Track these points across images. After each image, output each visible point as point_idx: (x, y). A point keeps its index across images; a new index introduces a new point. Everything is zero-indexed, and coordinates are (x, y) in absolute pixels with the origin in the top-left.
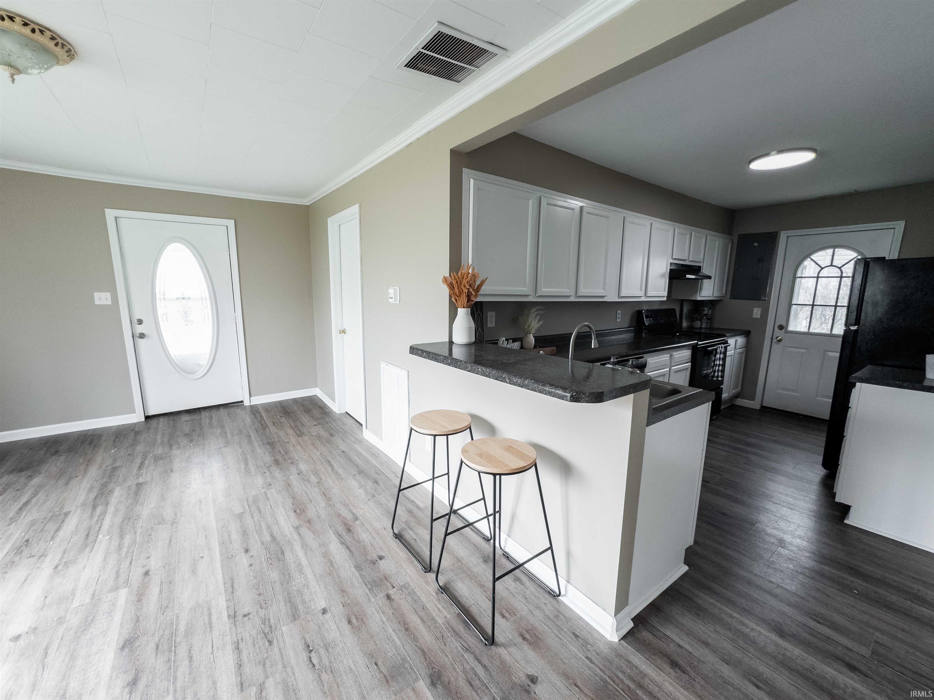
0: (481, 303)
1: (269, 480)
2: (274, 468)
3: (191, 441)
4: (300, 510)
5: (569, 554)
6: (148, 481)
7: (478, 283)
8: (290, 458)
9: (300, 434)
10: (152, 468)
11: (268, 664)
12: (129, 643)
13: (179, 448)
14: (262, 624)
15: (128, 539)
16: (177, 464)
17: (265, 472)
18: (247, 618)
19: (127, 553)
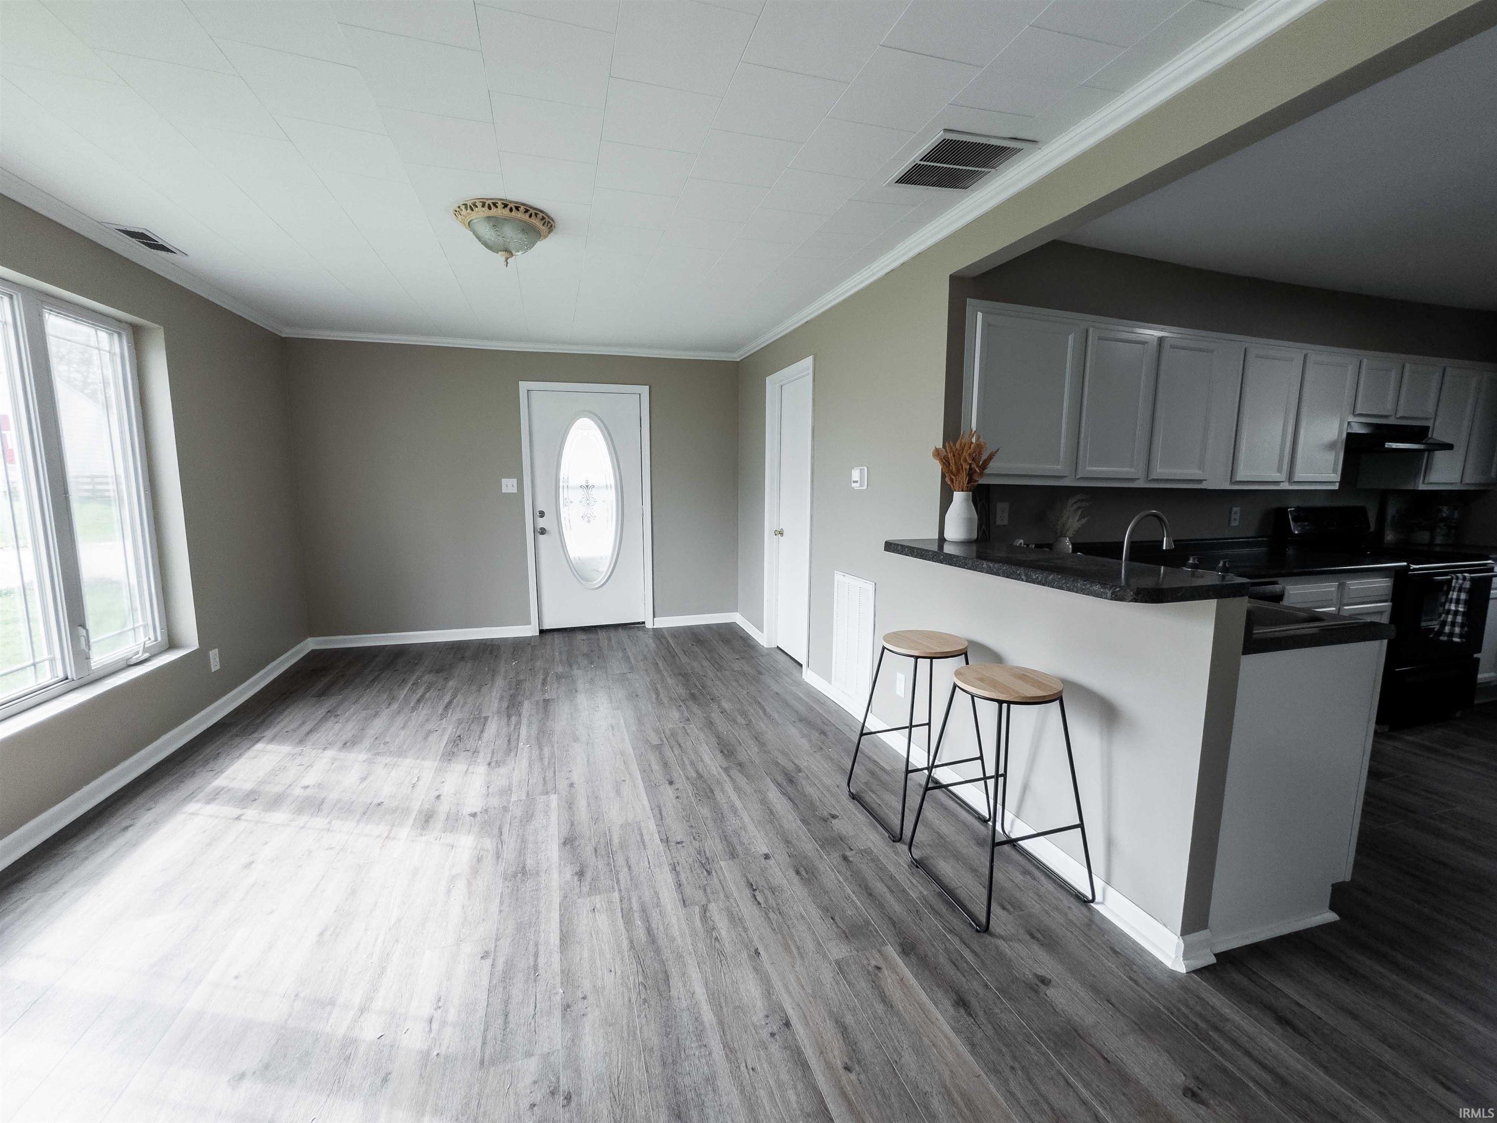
0: (988, 487)
1: (686, 714)
2: (690, 703)
3: (592, 663)
4: (727, 751)
5: (1110, 843)
6: (554, 699)
7: (984, 457)
8: (708, 693)
9: (720, 668)
10: (555, 686)
11: (709, 891)
12: (569, 842)
13: (579, 668)
14: (698, 854)
15: (546, 751)
16: (580, 685)
17: (680, 706)
18: (680, 845)
19: (549, 763)
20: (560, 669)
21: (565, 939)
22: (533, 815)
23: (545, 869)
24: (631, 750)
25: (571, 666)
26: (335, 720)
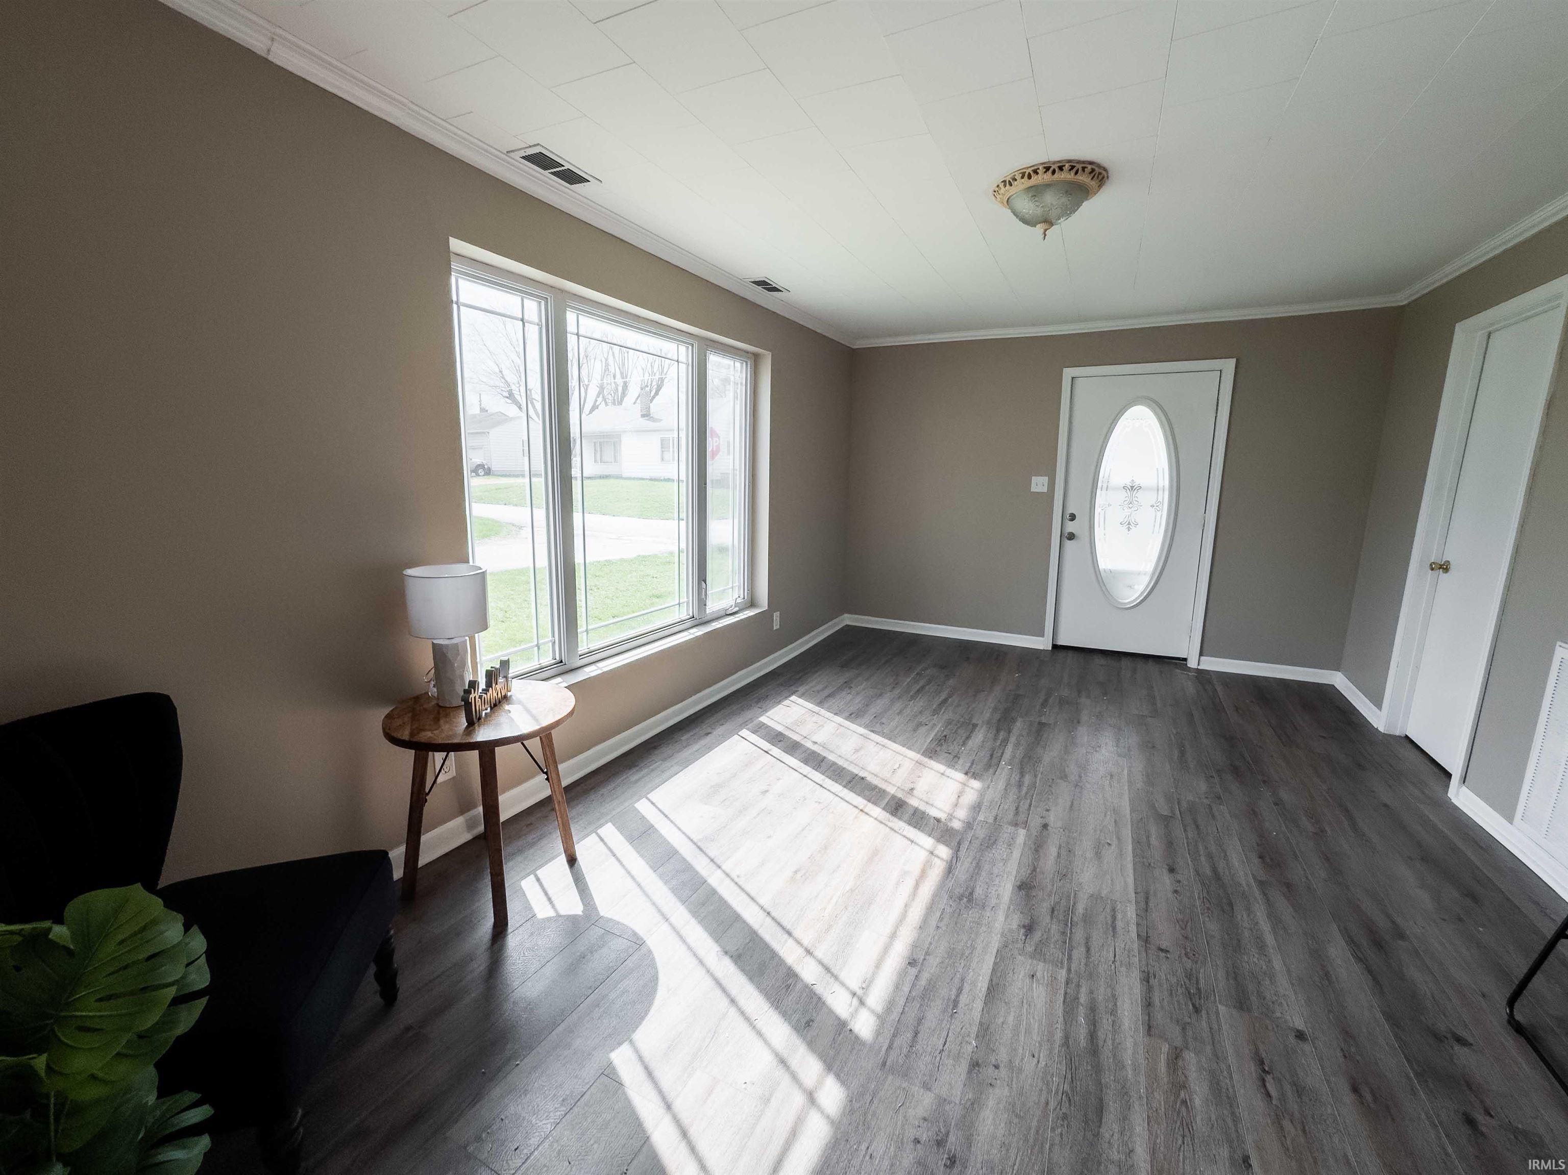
1: (1218, 789)
2: (1228, 777)
4: (1272, 859)
6: (1051, 725)
8: (1261, 772)
9: (1289, 743)
10: (1056, 710)
11: (1190, 1033)
12: (1025, 887)
13: (1088, 697)
14: (1186, 977)
15: (1027, 779)
16: (1084, 717)
17: (1212, 777)
18: (1164, 954)
19: (1026, 793)
20: (1065, 692)
21: (994, 990)
22: (994, 842)
23: (992, 906)
24: (1128, 811)
25: (1079, 692)
26: (849, 691)
